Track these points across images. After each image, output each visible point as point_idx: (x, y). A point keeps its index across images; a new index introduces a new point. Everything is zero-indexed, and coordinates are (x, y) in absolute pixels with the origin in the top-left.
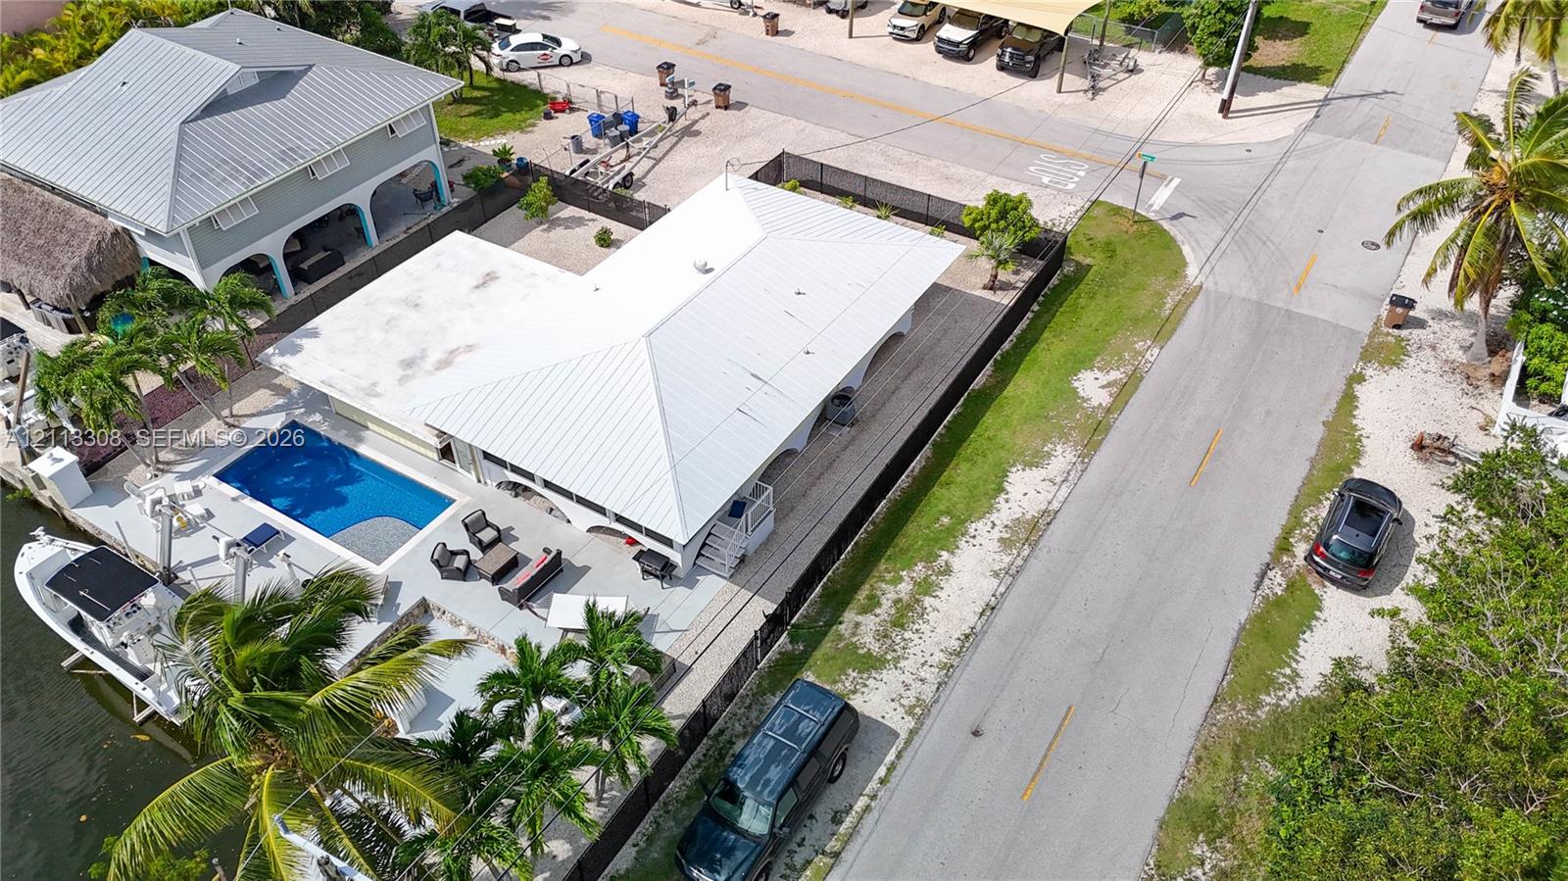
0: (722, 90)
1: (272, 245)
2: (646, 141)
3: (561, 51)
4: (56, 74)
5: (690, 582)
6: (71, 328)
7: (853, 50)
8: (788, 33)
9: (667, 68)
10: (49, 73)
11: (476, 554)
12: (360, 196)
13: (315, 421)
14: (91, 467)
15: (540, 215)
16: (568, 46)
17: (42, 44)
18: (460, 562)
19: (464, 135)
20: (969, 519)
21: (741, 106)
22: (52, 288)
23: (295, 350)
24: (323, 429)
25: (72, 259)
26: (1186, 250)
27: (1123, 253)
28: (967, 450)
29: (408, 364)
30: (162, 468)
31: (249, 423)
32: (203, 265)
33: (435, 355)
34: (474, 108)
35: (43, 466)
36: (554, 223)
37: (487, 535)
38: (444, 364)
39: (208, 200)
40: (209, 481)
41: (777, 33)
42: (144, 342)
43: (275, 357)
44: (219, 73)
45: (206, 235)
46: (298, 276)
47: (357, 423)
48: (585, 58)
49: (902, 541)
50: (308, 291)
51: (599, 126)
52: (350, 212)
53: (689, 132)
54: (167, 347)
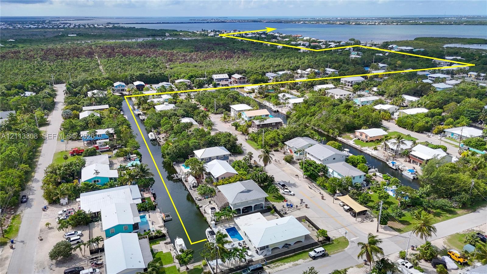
0: (307, 205)
1: (241, 208)
2: (293, 209)
3: (290, 193)
4: (231, 183)
5: (260, 255)
6: (220, 210)
7: (332, 205)
8: (325, 200)
9: (302, 200)
10: (230, 183)
11: (242, 244)
12: (253, 205)
13: (236, 227)
14: (216, 224)
15: (273, 214)
16: (292, 193)
17: (231, 179)
18: (240, 245)
19: (271, 201)
20: (292, 261)
21: (309, 208)
22: (220, 206)
23: (237, 219)
24: (237, 229)
25: (223, 204)
26: (349, 246)
27: (340, 243)
28: (298, 256)
29: (246, 224)
30: (221, 227)
31: (230, 225)
32: (234, 208)
33: (248, 224)
34: (275, 198)
35: (212, 222)
36: (274, 215)
37: (244, 243)
38: (249, 225)
39: (236, 202)
40: (224, 229)
41: (323, 199)
42: (224, 213)
43: (235, 220)
44: (244, 189)
45: (235, 205)
46: (243, 212)
47: (240, 229)
48: (294, 195)
49: (283, 261)
50: (243, 214)
51: (288, 205)
52: (251, 207)
53: (299, 209)
54: (226, 215)
